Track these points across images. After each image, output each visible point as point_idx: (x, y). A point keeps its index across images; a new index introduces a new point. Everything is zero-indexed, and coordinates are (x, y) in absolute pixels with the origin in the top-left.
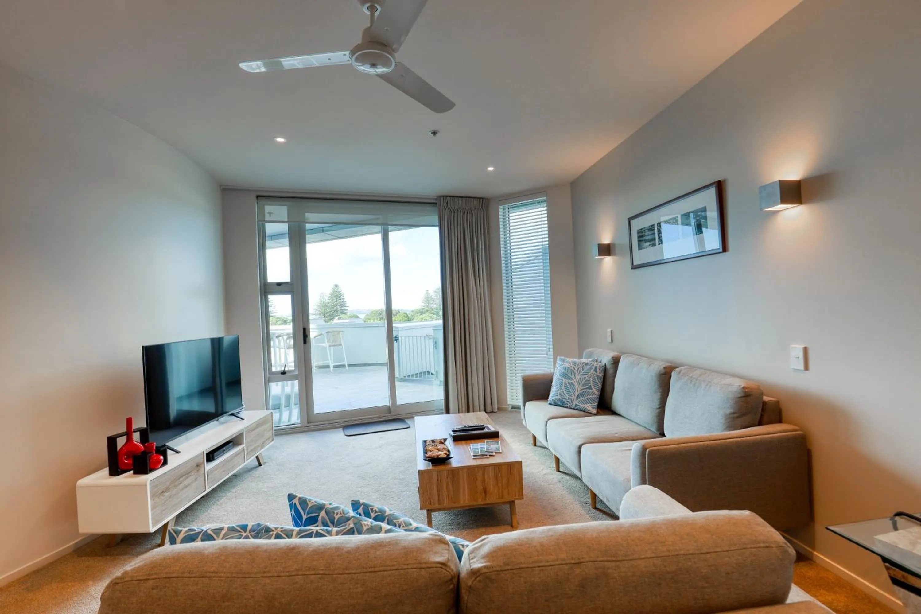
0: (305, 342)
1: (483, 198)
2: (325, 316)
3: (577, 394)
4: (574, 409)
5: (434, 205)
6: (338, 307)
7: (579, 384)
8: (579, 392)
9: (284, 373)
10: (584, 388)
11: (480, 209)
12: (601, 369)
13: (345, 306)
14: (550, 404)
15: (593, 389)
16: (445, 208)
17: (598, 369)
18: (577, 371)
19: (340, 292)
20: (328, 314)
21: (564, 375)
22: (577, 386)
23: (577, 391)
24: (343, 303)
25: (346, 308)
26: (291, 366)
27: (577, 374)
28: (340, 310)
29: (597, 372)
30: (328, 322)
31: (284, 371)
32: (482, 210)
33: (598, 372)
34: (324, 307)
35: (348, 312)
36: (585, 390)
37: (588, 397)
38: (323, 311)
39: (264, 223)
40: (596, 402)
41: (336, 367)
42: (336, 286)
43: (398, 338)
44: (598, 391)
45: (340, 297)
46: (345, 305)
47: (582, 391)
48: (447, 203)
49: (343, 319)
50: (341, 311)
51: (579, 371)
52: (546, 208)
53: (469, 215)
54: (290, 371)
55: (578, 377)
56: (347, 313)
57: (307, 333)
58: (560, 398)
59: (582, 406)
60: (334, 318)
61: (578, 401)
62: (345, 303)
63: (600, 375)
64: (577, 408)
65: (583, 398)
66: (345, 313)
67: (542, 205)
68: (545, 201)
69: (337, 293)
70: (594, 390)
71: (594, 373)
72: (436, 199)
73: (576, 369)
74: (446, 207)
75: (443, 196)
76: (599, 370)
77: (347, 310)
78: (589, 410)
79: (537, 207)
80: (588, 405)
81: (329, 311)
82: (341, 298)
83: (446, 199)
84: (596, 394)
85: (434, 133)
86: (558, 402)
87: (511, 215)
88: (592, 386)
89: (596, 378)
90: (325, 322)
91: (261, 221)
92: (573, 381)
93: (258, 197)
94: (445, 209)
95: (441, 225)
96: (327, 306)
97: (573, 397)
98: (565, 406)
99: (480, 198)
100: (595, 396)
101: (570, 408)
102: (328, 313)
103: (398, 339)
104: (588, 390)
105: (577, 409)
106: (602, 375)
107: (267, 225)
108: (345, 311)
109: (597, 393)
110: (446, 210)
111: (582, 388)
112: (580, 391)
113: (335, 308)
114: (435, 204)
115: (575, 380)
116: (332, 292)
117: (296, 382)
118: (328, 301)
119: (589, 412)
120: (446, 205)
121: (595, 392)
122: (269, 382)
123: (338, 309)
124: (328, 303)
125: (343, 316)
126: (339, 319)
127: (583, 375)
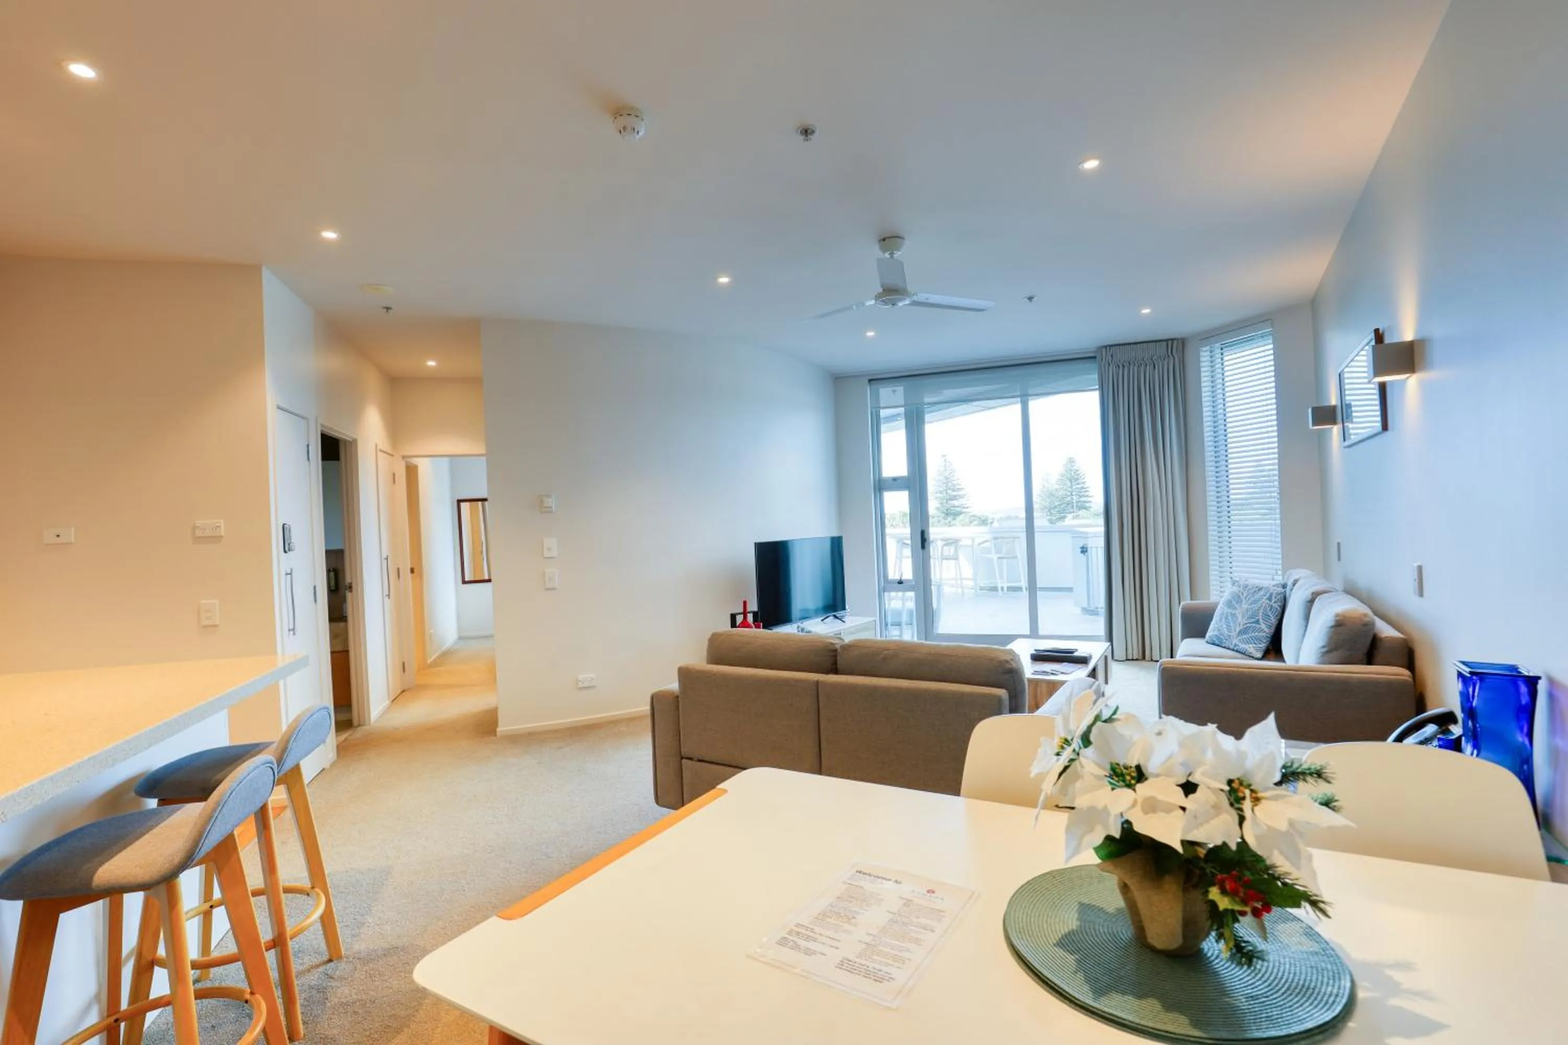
0: (923, 547)
1: (1172, 340)
2: (1050, 513)
3: (1238, 629)
4: (1234, 650)
5: (1092, 360)
6: (1074, 497)
7: (1243, 616)
8: (1241, 628)
9: (900, 582)
10: (1250, 621)
11: (1169, 356)
12: (1279, 597)
13: (1087, 496)
14: (1207, 642)
15: (1261, 623)
16: (1108, 362)
17: (1273, 597)
18: (1246, 598)
19: (1077, 470)
20: (1056, 510)
21: (1229, 604)
22: (1240, 619)
23: (1240, 625)
24: (1083, 490)
25: (1089, 499)
26: (908, 575)
27: (1244, 601)
28: (1077, 502)
29: (1270, 600)
30: (1055, 524)
31: (901, 580)
32: (1171, 356)
33: (1273, 601)
34: (1049, 497)
35: (1092, 506)
36: (1249, 625)
37: (1253, 634)
38: (1047, 504)
39: (878, 409)
40: (1264, 643)
41: (1009, 589)
42: (1071, 461)
43: (1087, 548)
44: (1269, 627)
45: (1077, 479)
46: (1087, 493)
47: (1245, 626)
48: (1112, 356)
49: (1082, 518)
50: (1079, 504)
51: (1247, 598)
52: (1271, 346)
53: (1148, 367)
54: (908, 581)
55: (1245, 606)
56: (1090, 507)
57: (926, 536)
58: (1218, 634)
59: (1242, 646)
60: (1064, 517)
61: (1238, 639)
62: (1088, 490)
63: (1276, 605)
64: (1236, 649)
65: (1246, 636)
66: (1086, 508)
67: (1266, 342)
68: (1270, 334)
69: (1073, 472)
70: (1263, 626)
71: (1268, 601)
72: (1095, 352)
73: (1245, 595)
74: (1110, 362)
75: (1106, 347)
76: (1275, 598)
77: (1090, 502)
78: (1250, 653)
79: (1260, 344)
80: (1251, 645)
81: (1057, 503)
82: (1079, 481)
83: (1110, 349)
84: (1265, 632)
85: (1030, 299)
86: (1215, 639)
87: (1226, 358)
88: (1261, 620)
89: (1268, 609)
90: (1051, 523)
91: (876, 408)
92: (1237, 612)
93: (870, 381)
94: (1109, 365)
95: (1102, 389)
96: (1053, 496)
97: (1234, 634)
98: (1224, 645)
99: (1167, 340)
100: (1264, 634)
101: (1229, 649)
102: (1056, 507)
103: (1086, 551)
104: (1254, 625)
105: (1237, 651)
106: (1280, 606)
107: (882, 411)
108: (1087, 505)
109: (1267, 630)
110: (1111, 365)
111: (1247, 622)
112: (1244, 625)
113: (1069, 499)
114: (1095, 357)
115: (1239, 610)
116: (1064, 472)
117: (911, 594)
118: (1057, 487)
119: (1251, 655)
120: (1110, 358)
121: (1266, 630)
122: (884, 592)
123: (1074, 501)
124: (1057, 490)
125: (1082, 513)
126: (1074, 518)
127: (1251, 604)
